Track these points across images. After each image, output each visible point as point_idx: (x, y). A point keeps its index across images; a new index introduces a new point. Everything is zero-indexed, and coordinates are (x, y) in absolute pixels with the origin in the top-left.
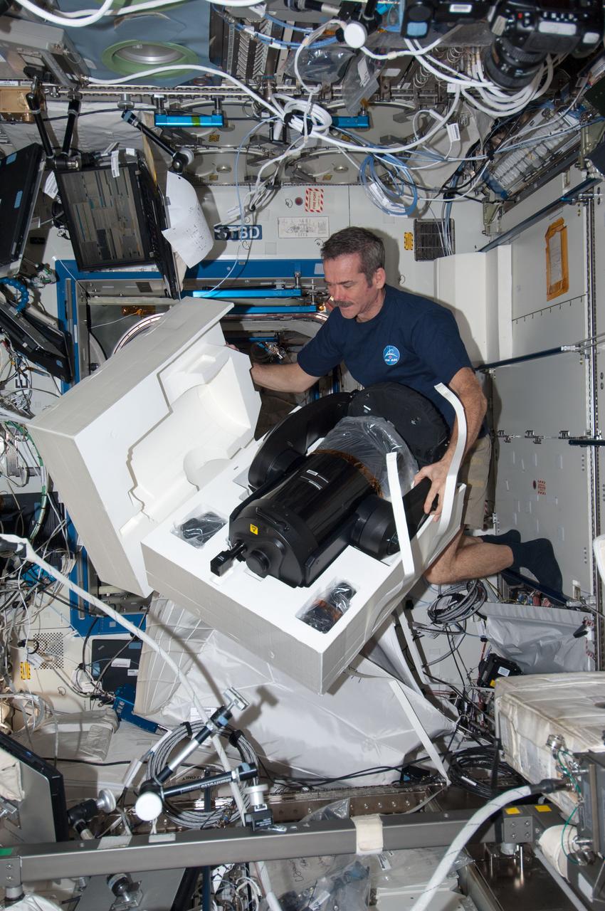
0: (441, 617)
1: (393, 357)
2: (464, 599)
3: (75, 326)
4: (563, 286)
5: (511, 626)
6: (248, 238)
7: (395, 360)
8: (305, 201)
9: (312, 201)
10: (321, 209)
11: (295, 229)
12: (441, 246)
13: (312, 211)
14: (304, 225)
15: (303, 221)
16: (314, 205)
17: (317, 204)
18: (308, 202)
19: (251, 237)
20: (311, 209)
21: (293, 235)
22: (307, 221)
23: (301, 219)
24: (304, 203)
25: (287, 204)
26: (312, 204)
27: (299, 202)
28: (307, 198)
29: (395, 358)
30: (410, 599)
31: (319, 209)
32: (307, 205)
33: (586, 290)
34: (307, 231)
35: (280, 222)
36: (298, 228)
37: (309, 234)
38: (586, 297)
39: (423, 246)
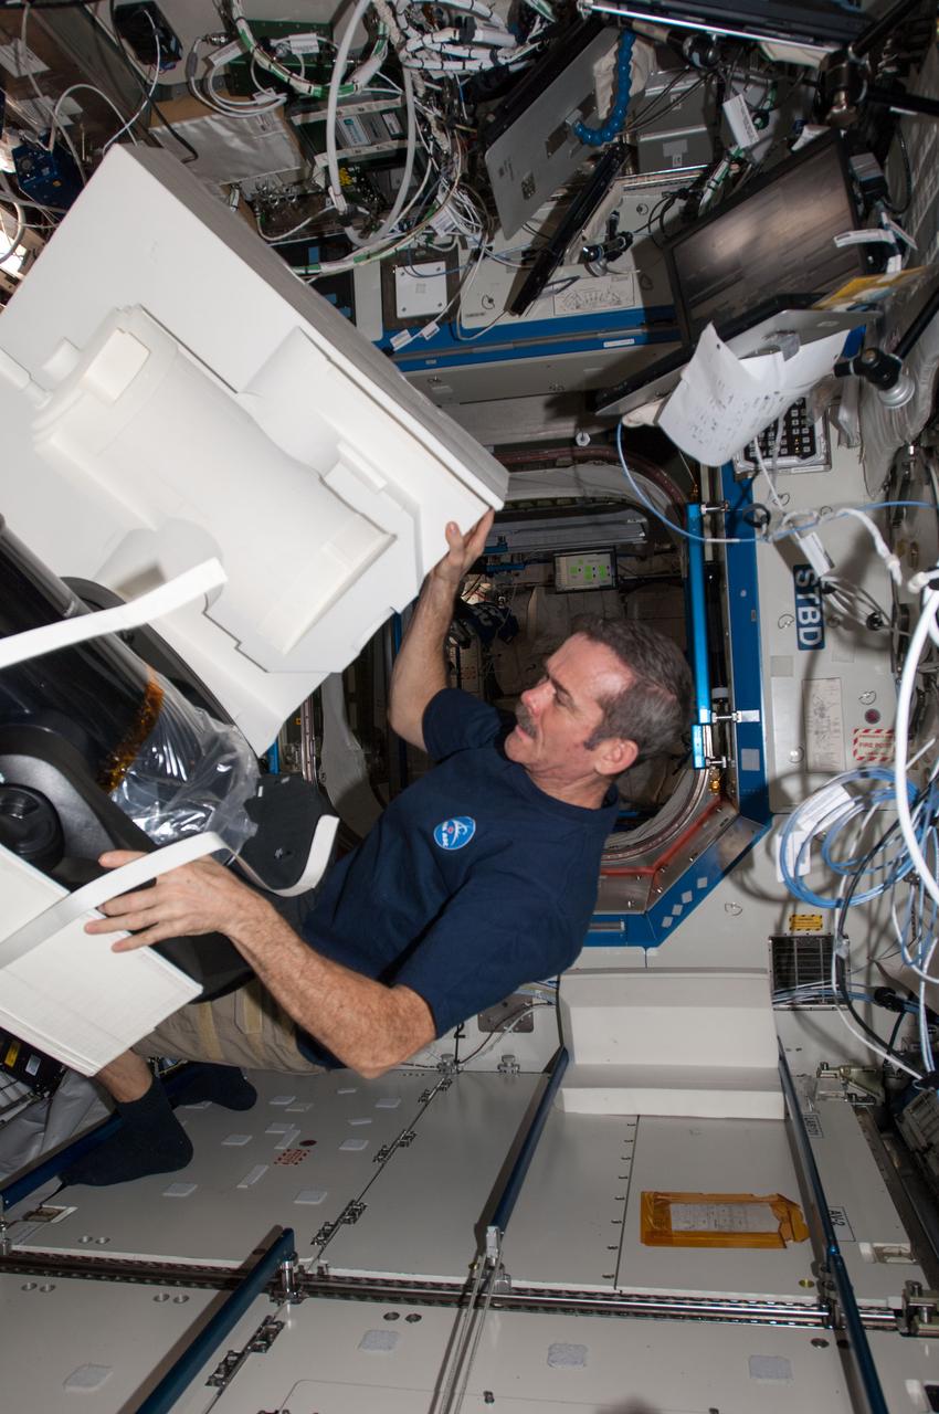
1: (450, 837)
3: (632, 341)
4: (658, 1232)
6: (799, 625)
7: (445, 841)
8: (873, 727)
9: (873, 741)
10: (860, 758)
11: (821, 710)
12: (800, 984)
13: (856, 741)
14: (828, 727)
15: (836, 724)
16: (866, 745)
17: (868, 749)
18: (871, 733)
19: (802, 631)
20: (861, 740)
22: (836, 731)
23: (840, 721)
24: (868, 725)
25: (865, 695)
26: (868, 740)
27: (872, 716)
28: (878, 731)
29: (450, 842)
31: (860, 753)
32: (867, 731)
33: (627, 1290)
34: (816, 733)
35: (831, 683)
36: (822, 716)
37: (810, 738)
38: (609, 1289)
39: (798, 950)
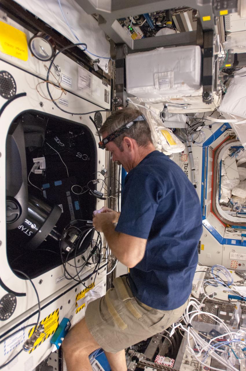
0: (202, 124)
2: (193, 130)
5: (179, 120)
8: (238, 265)
9: (235, 264)
10: (232, 261)
11: (242, 256)
13: (235, 261)
15: (239, 258)
16: (234, 263)
17: (233, 263)
18: (237, 264)
20: (235, 262)
21: (243, 254)
25: (244, 265)
26: (235, 263)
27: (240, 265)
30: (210, 129)
31: (233, 262)
32: (237, 263)
34: (238, 255)
36: (241, 256)
37: (237, 254)
